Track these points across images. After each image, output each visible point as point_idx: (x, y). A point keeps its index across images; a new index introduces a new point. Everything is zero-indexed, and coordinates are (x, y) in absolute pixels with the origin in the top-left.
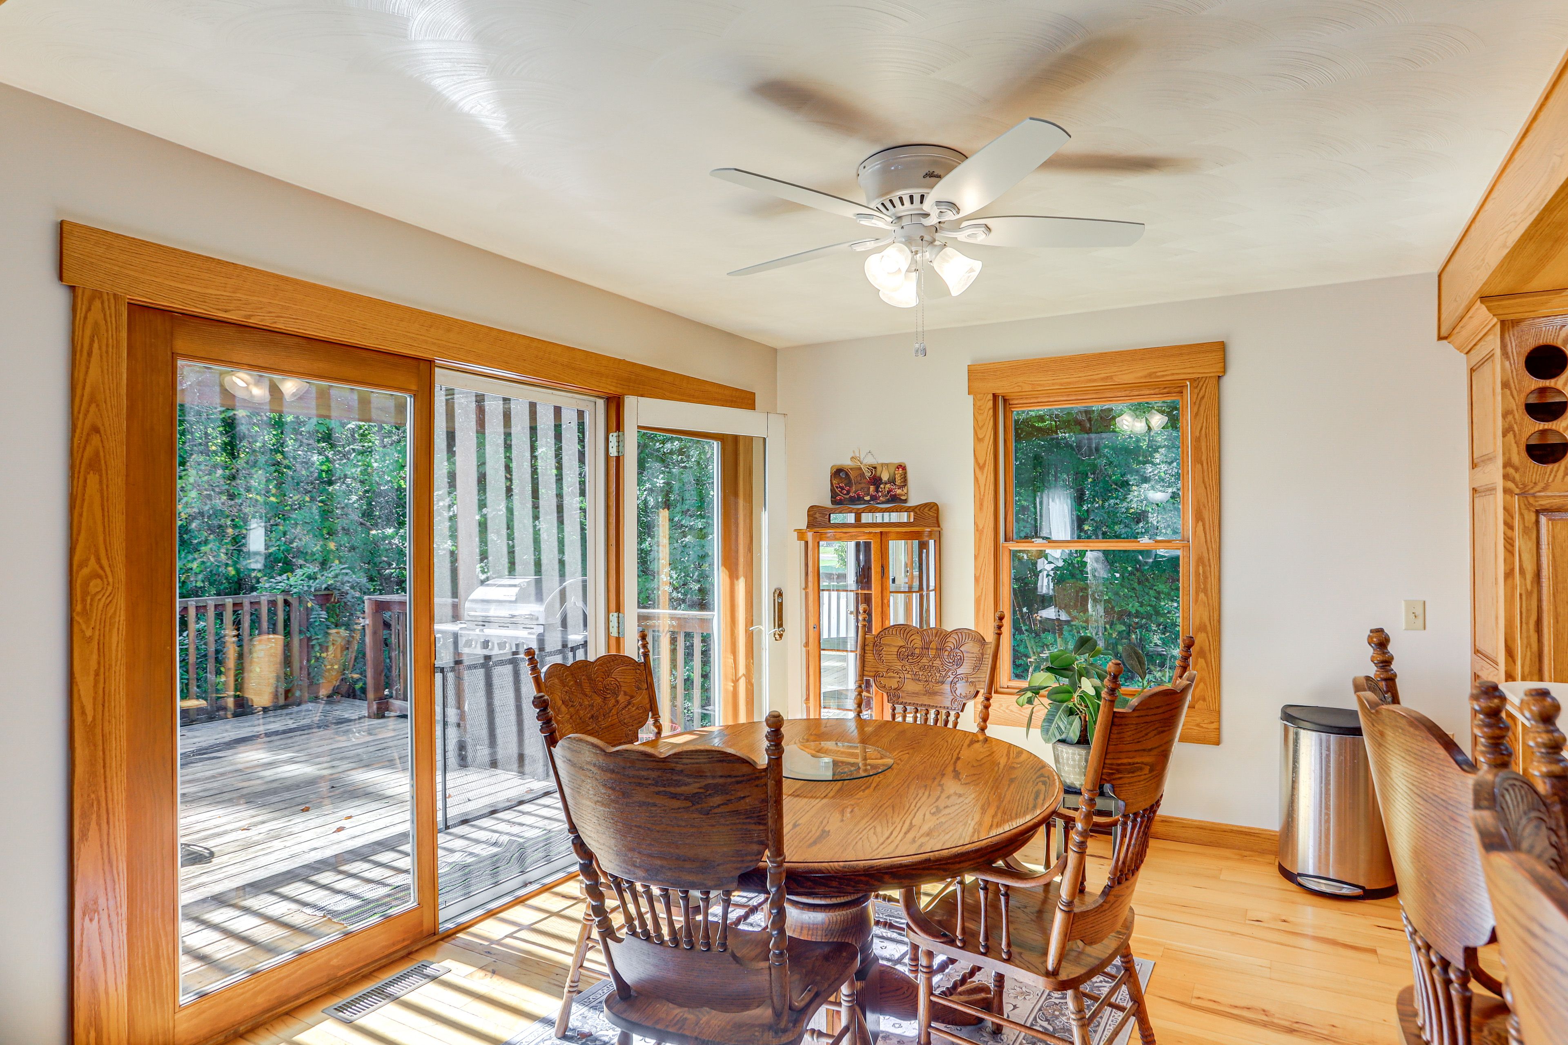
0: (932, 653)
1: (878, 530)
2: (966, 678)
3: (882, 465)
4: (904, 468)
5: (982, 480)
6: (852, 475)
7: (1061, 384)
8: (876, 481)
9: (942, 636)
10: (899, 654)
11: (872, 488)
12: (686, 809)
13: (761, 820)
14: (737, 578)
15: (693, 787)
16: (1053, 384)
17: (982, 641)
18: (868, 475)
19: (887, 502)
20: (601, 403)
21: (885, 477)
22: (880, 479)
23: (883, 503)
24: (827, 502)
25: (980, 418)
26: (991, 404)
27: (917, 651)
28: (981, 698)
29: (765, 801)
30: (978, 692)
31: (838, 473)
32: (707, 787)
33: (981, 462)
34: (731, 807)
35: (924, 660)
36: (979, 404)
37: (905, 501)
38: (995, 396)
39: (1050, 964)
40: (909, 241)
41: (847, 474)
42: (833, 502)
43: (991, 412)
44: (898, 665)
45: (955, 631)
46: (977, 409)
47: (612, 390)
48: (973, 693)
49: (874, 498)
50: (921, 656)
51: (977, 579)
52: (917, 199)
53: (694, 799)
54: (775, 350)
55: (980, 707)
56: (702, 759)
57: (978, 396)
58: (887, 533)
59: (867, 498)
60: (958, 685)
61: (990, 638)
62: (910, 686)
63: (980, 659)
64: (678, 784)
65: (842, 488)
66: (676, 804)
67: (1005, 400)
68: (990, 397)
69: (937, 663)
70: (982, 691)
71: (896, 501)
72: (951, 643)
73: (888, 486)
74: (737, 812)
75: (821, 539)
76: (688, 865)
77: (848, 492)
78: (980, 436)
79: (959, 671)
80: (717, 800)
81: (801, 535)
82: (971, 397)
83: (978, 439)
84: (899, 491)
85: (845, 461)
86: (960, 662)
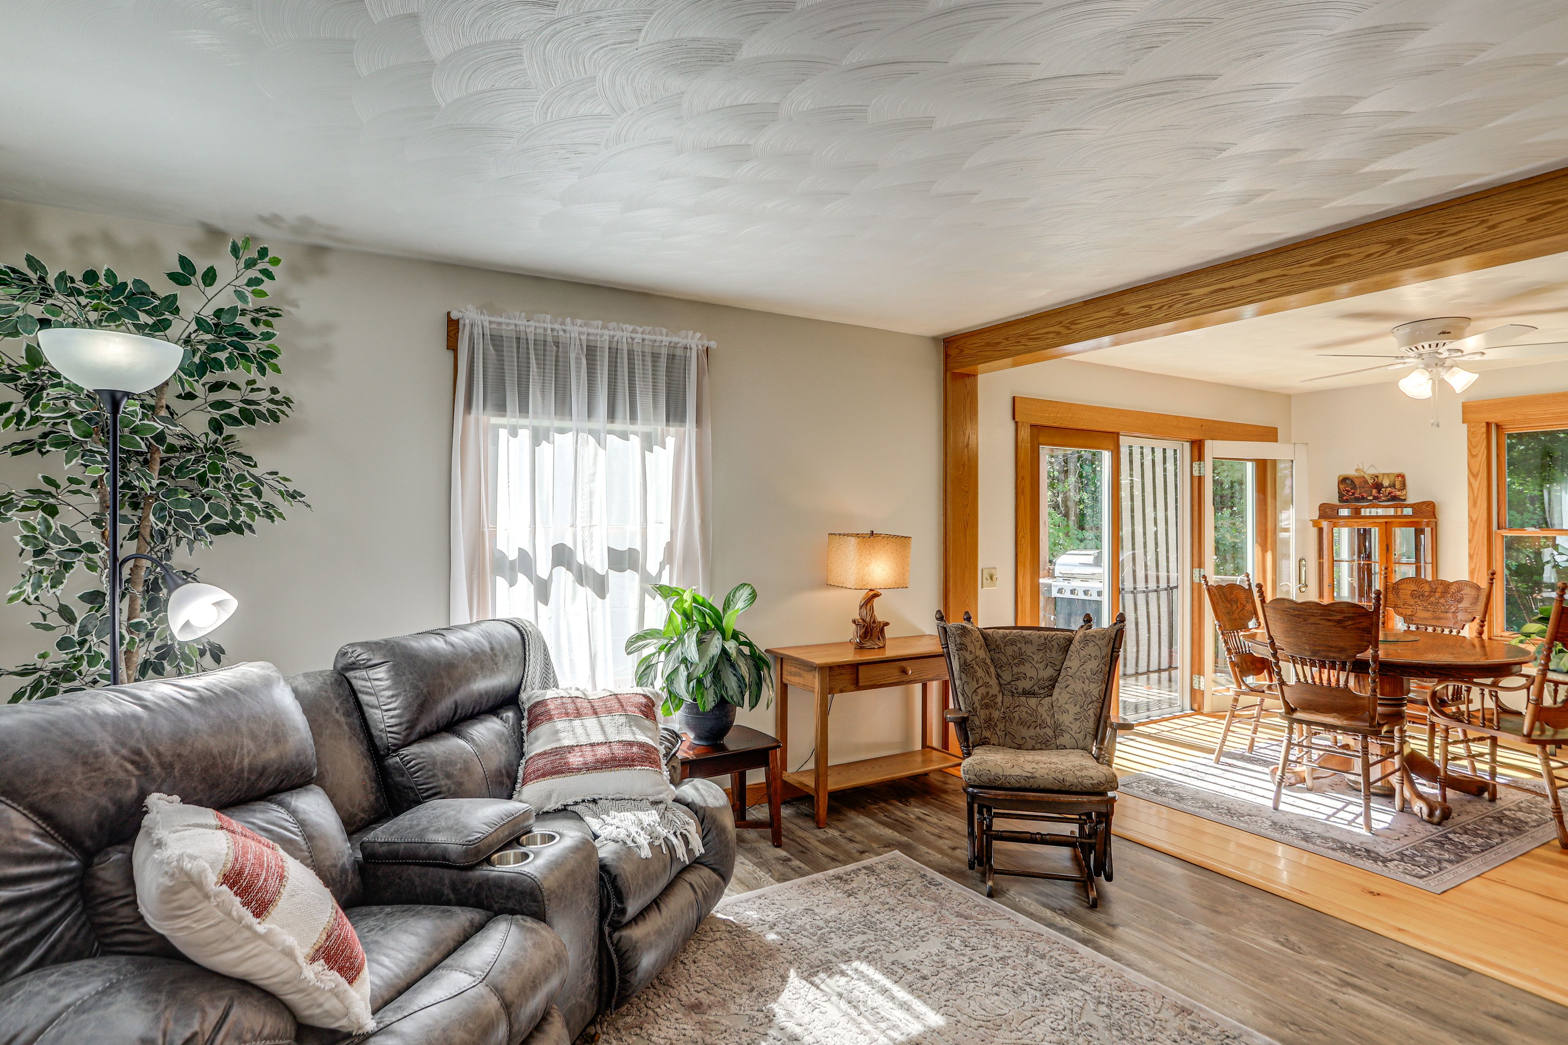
0: (1437, 595)
1: (1384, 520)
2: (1466, 610)
3: (1383, 474)
4: (1403, 477)
5: (1476, 485)
6: (1357, 482)
7: (1553, 413)
8: (1378, 486)
9: (1447, 585)
10: (1412, 595)
11: (1374, 491)
12: (1335, 626)
13: (1369, 632)
14: (1266, 552)
15: (1339, 617)
16: (1545, 414)
17: (1478, 588)
18: (1371, 481)
19: (1388, 500)
20: (1187, 446)
21: (1386, 483)
22: (1382, 485)
23: (1384, 501)
24: (1335, 501)
25: (1474, 440)
26: (1484, 429)
27: (1426, 594)
28: (1477, 621)
29: (1372, 624)
30: (1475, 618)
31: (1344, 480)
32: (1345, 617)
33: (1475, 472)
34: (1356, 626)
35: (1432, 599)
36: (1472, 430)
37: (1404, 500)
38: (1488, 425)
39: (1525, 731)
40: (1427, 367)
41: (1352, 481)
42: (1340, 501)
43: (1484, 436)
44: (1412, 602)
45: (1456, 582)
46: (1471, 435)
47: (1196, 437)
48: (1471, 617)
49: (1375, 498)
50: (1430, 596)
51: (1471, 557)
52: (1433, 346)
53: (1339, 622)
54: (1289, 396)
55: (1477, 626)
56: (1344, 606)
57: (1472, 424)
58: (1391, 522)
59: (1371, 498)
60: (1458, 614)
61: (1484, 585)
62: (1421, 614)
63: (1476, 599)
64: (1331, 615)
65: (1348, 491)
66: (1330, 624)
67: (1498, 426)
68: (1484, 424)
69: (1442, 601)
70: (1478, 617)
71: (1396, 500)
72: (1453, 589)
73: (1389, 489)
74: (1358, 629)
75: (1335, 526)
76: (1333, 649)
77: (1353, 494)
78: (1474, 453)
79: (1459, 606)
80: (1350, 623)
81: (1315, 523)
82: (1465, 425)
83: (1471, 455)
84: (1398, 493)
85: (1351, 472)
86: (1460, 601)
